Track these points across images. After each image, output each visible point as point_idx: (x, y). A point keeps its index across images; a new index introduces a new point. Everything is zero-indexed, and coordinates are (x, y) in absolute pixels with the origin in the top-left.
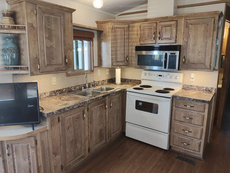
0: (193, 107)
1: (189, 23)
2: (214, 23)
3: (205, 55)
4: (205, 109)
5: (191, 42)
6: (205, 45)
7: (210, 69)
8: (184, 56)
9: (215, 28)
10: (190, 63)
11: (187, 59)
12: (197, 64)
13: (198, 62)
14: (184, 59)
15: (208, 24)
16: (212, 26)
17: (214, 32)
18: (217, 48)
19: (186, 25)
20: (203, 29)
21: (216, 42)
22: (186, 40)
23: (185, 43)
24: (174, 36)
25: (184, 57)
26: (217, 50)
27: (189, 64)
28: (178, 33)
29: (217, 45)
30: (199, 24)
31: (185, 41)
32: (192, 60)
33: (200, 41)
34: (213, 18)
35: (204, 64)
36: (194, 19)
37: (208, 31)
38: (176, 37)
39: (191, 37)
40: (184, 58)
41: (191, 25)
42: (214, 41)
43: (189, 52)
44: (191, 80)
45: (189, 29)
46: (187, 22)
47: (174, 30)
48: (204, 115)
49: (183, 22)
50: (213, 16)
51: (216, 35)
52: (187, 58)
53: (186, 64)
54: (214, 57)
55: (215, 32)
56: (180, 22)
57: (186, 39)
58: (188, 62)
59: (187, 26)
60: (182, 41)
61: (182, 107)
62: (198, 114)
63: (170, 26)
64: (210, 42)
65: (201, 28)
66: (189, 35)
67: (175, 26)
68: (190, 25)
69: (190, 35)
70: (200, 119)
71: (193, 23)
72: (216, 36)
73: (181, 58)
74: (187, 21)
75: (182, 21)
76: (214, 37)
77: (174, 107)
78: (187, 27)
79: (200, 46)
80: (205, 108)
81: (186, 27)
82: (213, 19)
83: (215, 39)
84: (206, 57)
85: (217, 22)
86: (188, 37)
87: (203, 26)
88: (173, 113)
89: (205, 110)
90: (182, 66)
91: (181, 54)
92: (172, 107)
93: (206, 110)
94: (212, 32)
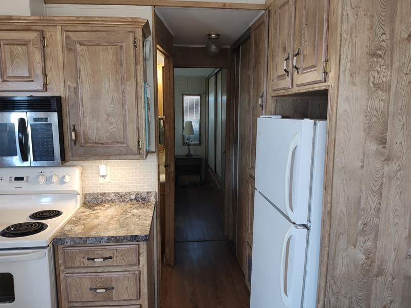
0: (111, 258)
1: (74, 39)
2: (135, 46)
3: (124, 122)
4: (139, 255)
5: (86, 91)
6: (121, 96)
7: (139, 154)
8: (74, 127)
9: (138, 57)
10: (91, 143)
11: (82, 133)
12: (107, 143)
13: (109, 140)
14: (73, 134)
15: (121, 47)
16: (132, 52)
17: (138, 67)
18: (148, 104)
19: (67, 44)
20: (110, 57)
21: (145, 92)
22: (73, 85)
23: (69, 91)
24: (39, 71)
25: (72, 128)
26: (149, 109)
27: (90, 145)
28: (49, 64)
29: (148, 98)
30: (100, 45)
31: (69, 86)
32: (93, 136)
33: (108, 88)
34: (130, 32)
35: (123, 143)
36: (87, 31)
37: (124, 64)
38: (45, 75)
39: (83, 76)
40: (74, 130)
41: (81, 45)
42: (139, 88)
43: (85, 114)
44: (101, 180)
45: (75, 57)
46: (67, 37)
47: (38, 57)
48: (139, 271)
49: (59, 37)
50: (129, 29)
51: (142, 74)
52: (81, 129)
53: (82, 146)
54: (144, 127)
55: (140, 68)
56: (51, 35)
57: (72, 82)
58: (85, 139)
59: (70, 48)
60: (62, 88)
61: (82, 265)
62: (126, 271)
63: (25, 43)
64: (130, 90)
65: (107, 56)
66: (78, 71)
67: (39, 45)
68: (78, 45)
69: (80, 71)
70: (132, 284)
71: (86, 41)
72: (142, 78)
73: (67, 130)
74: (70, 34)
75: (56, 32)
76: (139, 78)
77: (62, 269)
78: (69, 50)
79: (110, 101)
80: (139, 253)
81: (67, 50)
82: (131, 36)
83: (143, 83)
84: (126, 127)
85: (141, 44)
86: (77, 77)
87: (111, 51)
88: (62, 283)
89: (141, 258)
90: (72, 150)
91: (64, 119)
92: (57, 270)
93: (144, 258)
94: (133, 66)
